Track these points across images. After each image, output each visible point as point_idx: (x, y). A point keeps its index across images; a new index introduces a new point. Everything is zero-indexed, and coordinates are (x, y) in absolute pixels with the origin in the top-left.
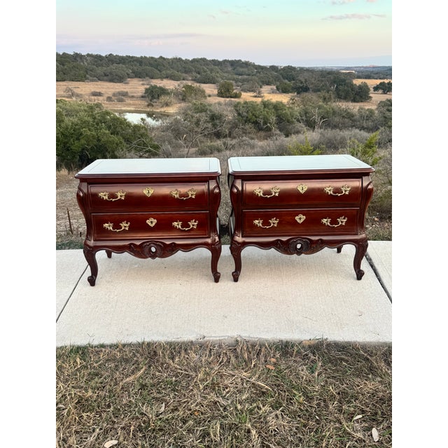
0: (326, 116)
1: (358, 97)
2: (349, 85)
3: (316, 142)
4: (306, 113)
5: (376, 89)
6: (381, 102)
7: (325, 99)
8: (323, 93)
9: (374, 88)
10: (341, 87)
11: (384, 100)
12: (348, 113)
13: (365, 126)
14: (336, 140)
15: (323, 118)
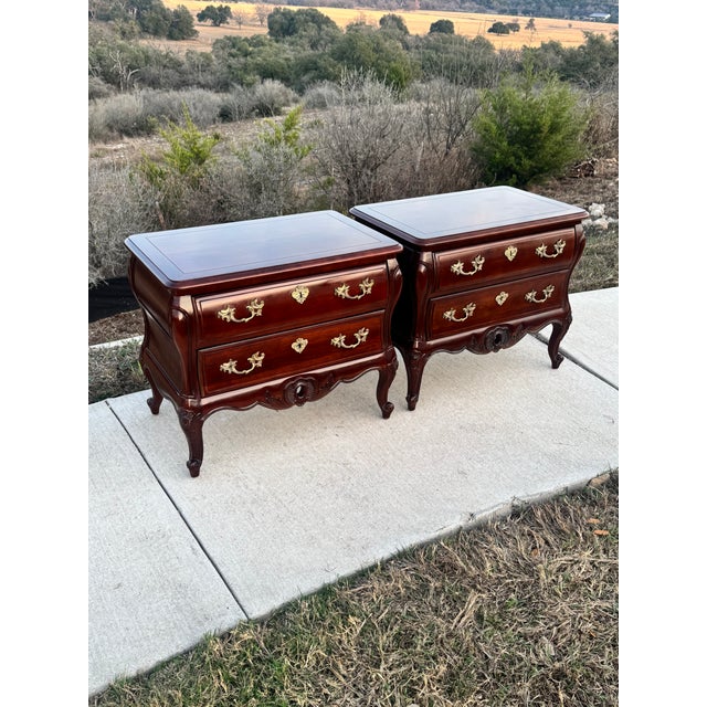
0: (134, 63)
1: (176, 31)
2: (158, 10)
3: (140, 112)
4: (100, 59)
5: (202, 17)
6: (217, 41)
7: (123, 33)
8: (118, 23)
9: (198, 16)
10: (145, 13)
11: (222, 38)
12: (171, 59)
13: (203, 82)
14: (171, 109)
15: (130, 67)
